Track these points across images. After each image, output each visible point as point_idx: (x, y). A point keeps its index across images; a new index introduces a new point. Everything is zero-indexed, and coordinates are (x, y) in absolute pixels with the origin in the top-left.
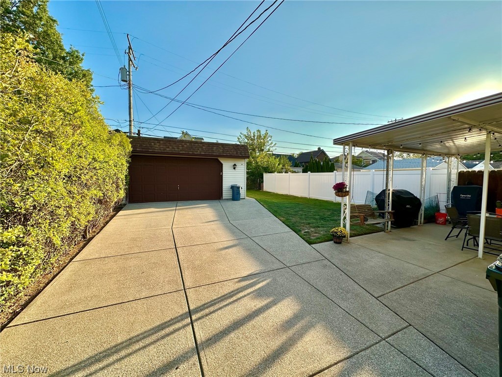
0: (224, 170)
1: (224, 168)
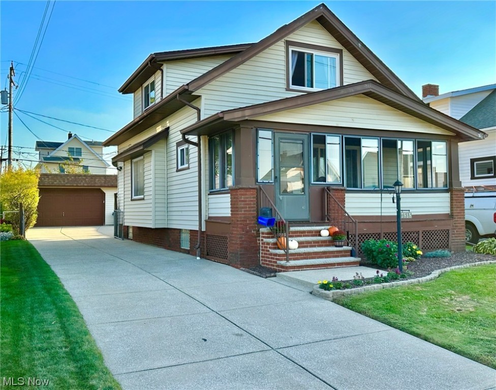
0: (106, 199)
1: (106, 197)
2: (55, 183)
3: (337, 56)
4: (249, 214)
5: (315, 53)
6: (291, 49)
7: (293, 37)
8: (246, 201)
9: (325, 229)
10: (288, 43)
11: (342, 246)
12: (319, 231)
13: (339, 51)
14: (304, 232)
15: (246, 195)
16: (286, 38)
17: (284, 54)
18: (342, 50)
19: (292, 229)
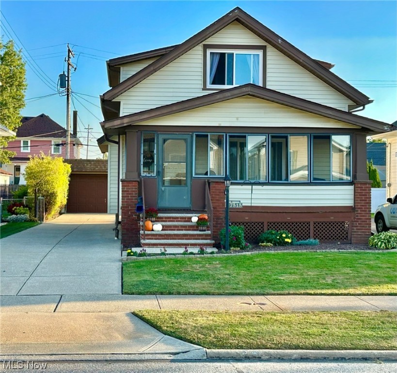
2: (97, 169)
3: (260, 53)
4: (131, 202)
5: (235, 52)
6: (209, 51)
7: (211, 41)
8: (128, 191)
9: (195, 216)
10: (206, 47)
11: (205, 231)
12: (190, 218)
13: (264, 48)
14: (177, 218)
15: (129, 186)
16: (204, 43)
17: (201, 57)
18: (266, 46)
19: (160, 215)
